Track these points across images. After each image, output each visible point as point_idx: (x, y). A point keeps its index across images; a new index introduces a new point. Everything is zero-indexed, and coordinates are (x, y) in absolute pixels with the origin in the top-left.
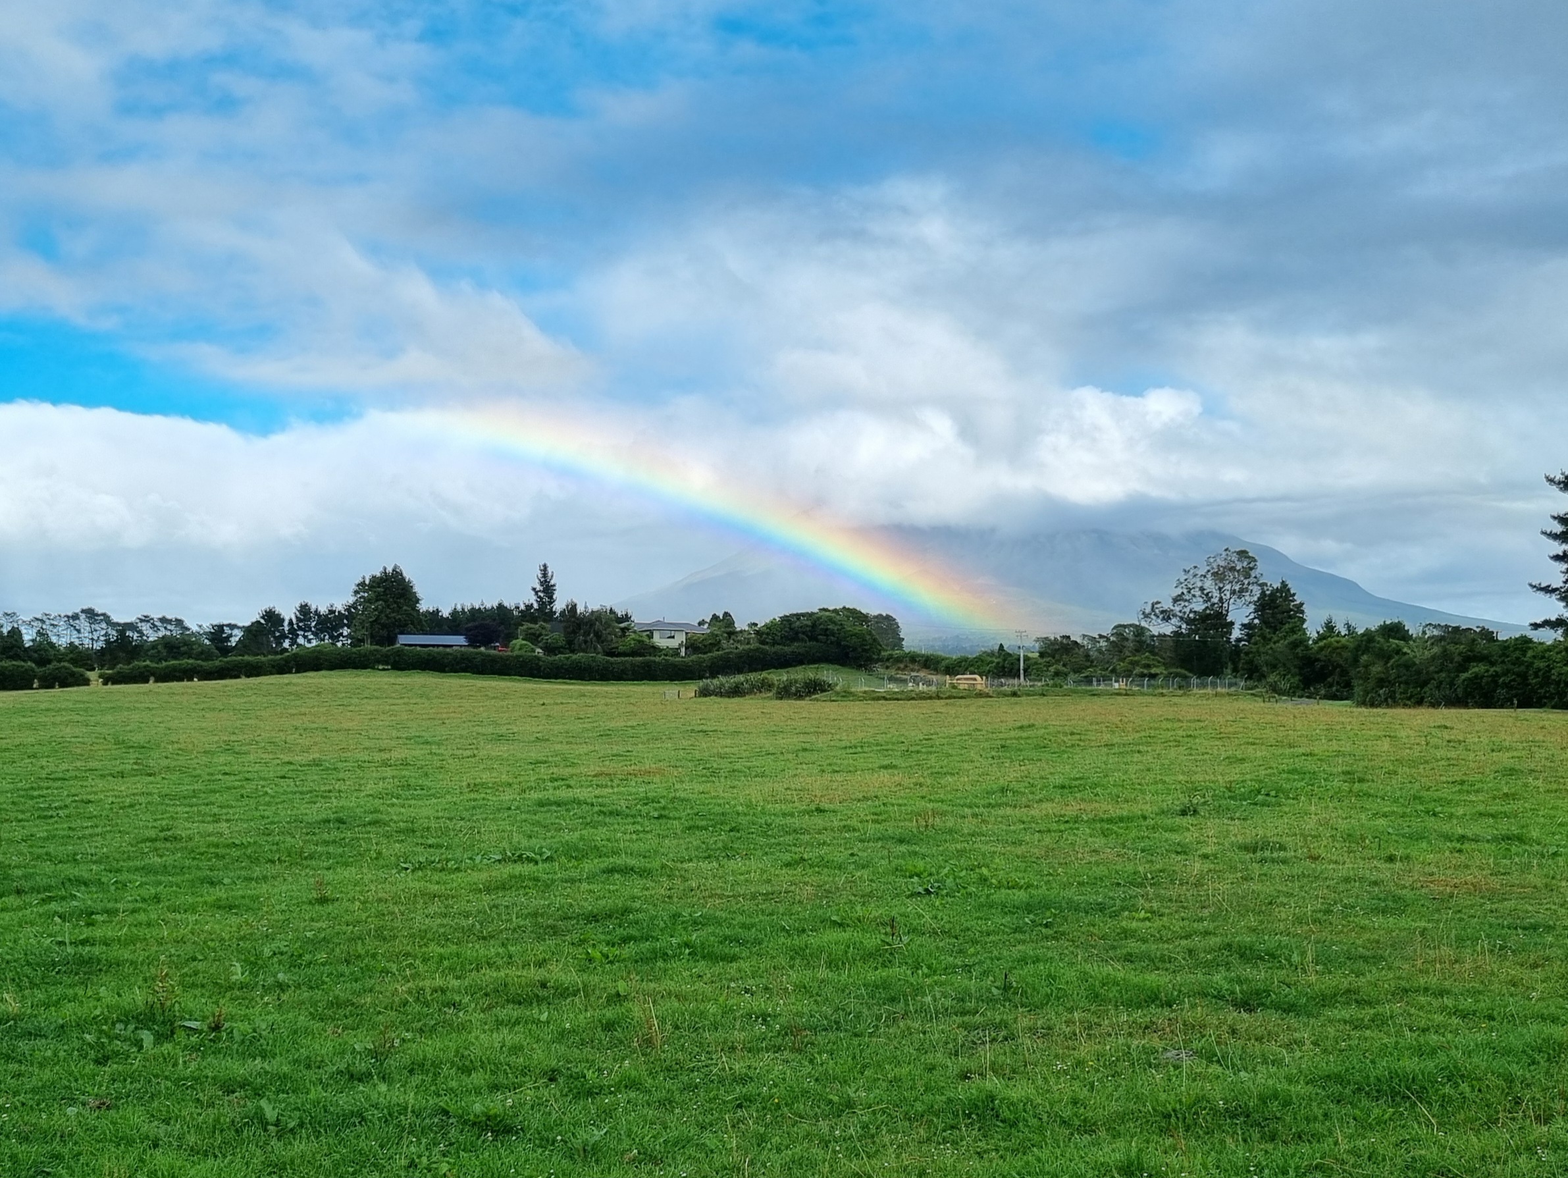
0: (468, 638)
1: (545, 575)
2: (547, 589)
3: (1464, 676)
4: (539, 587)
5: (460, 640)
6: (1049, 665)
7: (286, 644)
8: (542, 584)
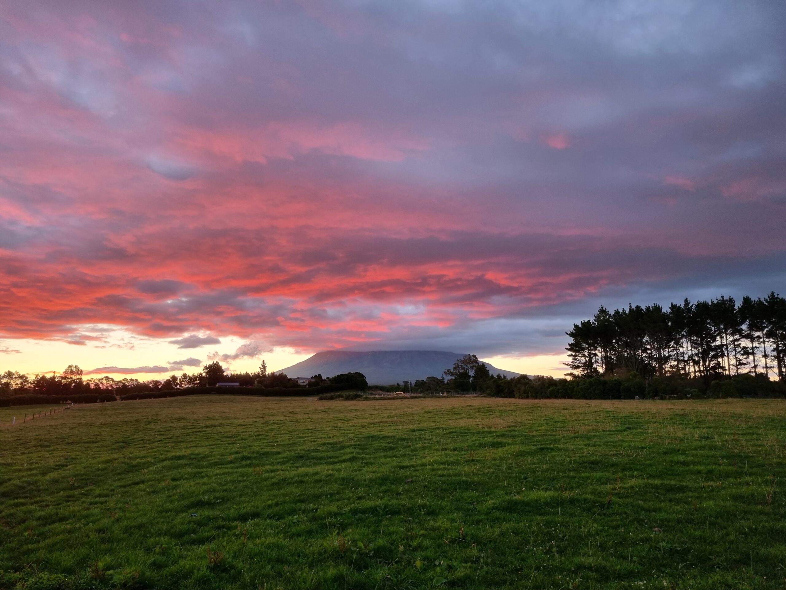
0: (240, 383)
1: (264, 364)
2: (264, 368)
3: (549, 390)
4: (261, 367)
5: (237, 384)
6: (418, 389)
7: (178, 387)
8: (262, 366)
